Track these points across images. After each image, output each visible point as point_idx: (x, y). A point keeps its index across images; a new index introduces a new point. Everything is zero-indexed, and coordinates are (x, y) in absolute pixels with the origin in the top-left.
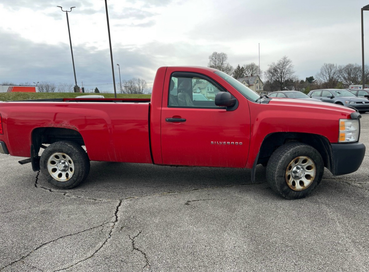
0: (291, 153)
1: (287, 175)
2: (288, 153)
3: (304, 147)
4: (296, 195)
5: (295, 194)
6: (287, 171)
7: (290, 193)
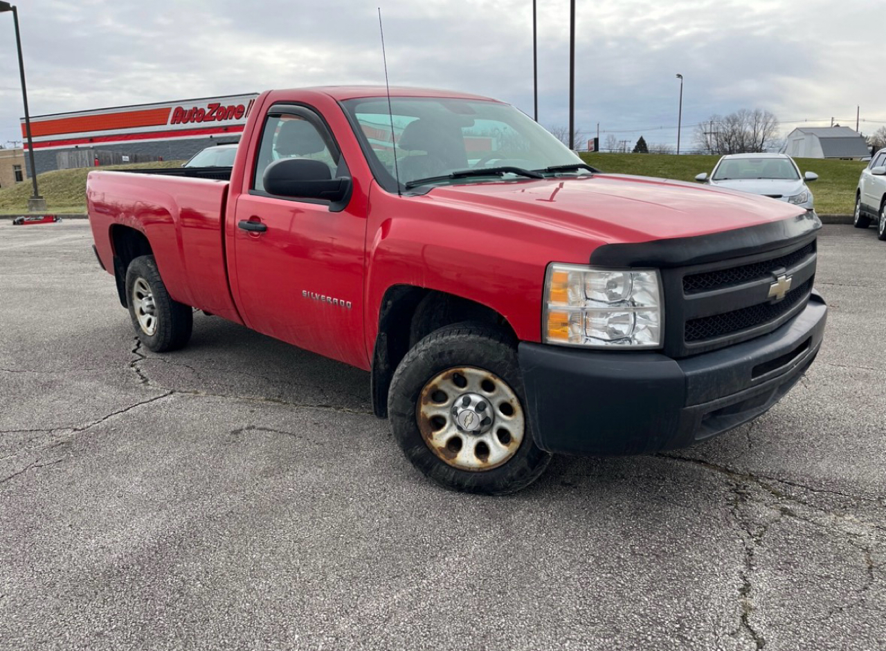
0: (428, 354)
1: (424, 415)
2: (420, 352)
3: (473, 341)
4: (454, 478)
5: (452, 475)
6: (425, 404)
7: (435, 467)
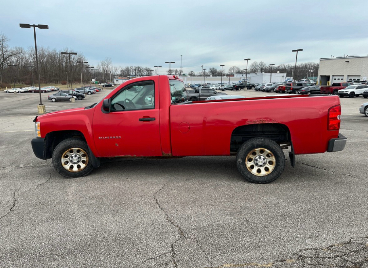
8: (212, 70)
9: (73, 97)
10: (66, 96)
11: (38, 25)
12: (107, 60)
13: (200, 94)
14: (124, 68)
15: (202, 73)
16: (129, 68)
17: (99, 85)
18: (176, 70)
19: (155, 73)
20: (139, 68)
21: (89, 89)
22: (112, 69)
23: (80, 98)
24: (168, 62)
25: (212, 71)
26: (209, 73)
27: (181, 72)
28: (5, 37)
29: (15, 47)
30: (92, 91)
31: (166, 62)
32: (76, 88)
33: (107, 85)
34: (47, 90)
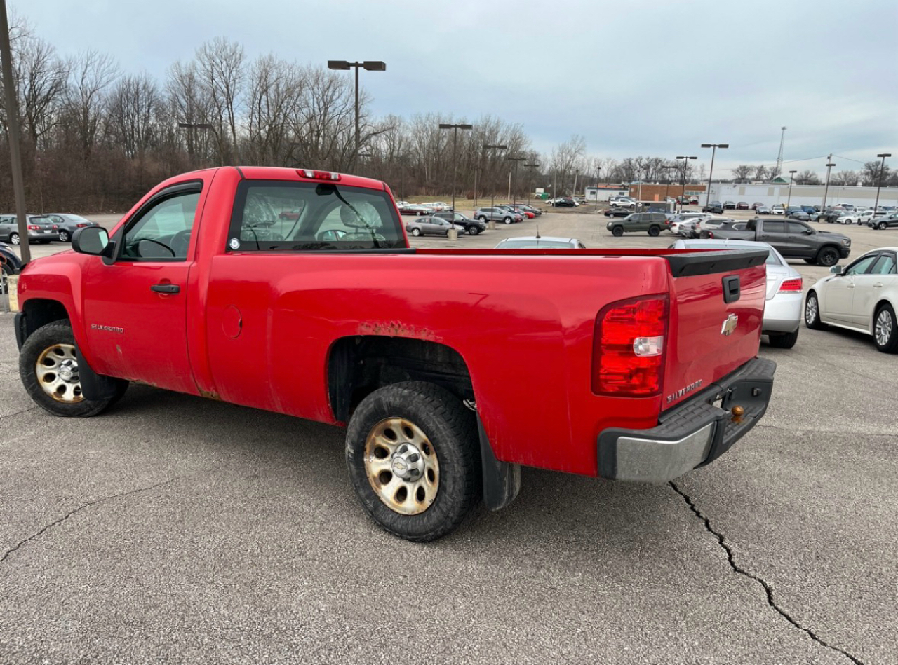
8: (873, 168)
9: (453, 228)
10: (442, 224)
11: (365, 62)
12: (575, 143)
13: (758, 235)
14: (620, 161)
15: (840, 177)
16: (633, 162)
17: (547, 201)
18: (762, 167)
19: (700, 175)
20: (657, 161)
21: (510, 211)
22: (589, 164)
23: (473, 230)
24: (709, 146)
25: (872, 171)
26: (863, 176)
27: (776, 171)
28: (365, 94)
29: (387, 116)
30: (513, 216)
31: (704, 146)
32: (480, 208)
33: (564, 203)
34: (427, 209)
